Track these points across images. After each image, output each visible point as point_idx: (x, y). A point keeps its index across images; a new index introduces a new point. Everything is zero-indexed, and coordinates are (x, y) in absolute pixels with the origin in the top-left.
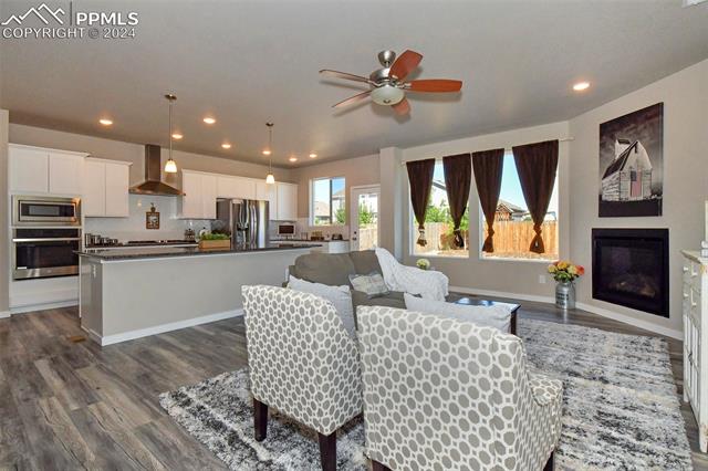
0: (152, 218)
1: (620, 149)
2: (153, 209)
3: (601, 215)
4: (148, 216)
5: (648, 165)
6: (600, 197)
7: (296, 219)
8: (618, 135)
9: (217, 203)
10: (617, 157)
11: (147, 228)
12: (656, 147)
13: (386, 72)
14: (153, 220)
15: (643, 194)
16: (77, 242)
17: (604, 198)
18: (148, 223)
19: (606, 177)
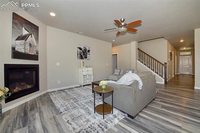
1: (26, 32)
5: (35, 44)
6: (13, 48)
8: (24, 26)
10: (24, 34)
17: (16, 50)
19: (17, 39)
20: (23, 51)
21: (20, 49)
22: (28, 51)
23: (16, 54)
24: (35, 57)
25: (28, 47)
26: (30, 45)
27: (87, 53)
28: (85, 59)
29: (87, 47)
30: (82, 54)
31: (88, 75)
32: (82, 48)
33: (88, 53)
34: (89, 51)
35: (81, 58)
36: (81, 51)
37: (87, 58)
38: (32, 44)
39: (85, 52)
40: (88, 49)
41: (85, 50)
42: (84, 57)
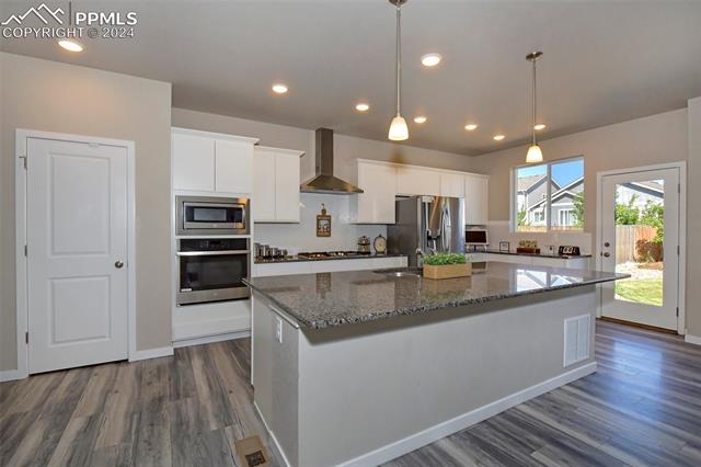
0: (323, 223)
2: (324, 211)
4: (318, 220)
7: (487, 223)
9: (397, 202)
11: (318, 236)
14: (324, 226)
16: (245, 255)
18: (318, 228)
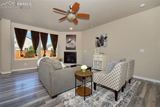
1: (70, 40)
3: (66, 49)
5: (74, 43)
6: (66, 46)
8: (69, 37)
10: (69, 41)
12: (75, 40)
13: (71, 11)
15: (73, 47)
17: (67, 47)
19: (67, 43)
20: (69, 47)
21: (68, 46)
22: (71, 47)
23: (67, 48)
24: (74, 49)
25: (71, 45)
26: (72, 44)
27: (103, 41)
28: (101, 46)
29: (104, 34)
30: (99, 42)
31: (98, 62)
32: (99, 37)
33: (105, 40)
34: (106, 38)
35: (98, 46)
36: (98, 40)
37: (104, 46)
38: (73, 43)
39: (102, 40)
40: (105, 36)
41: (102, 38)
42: (100, 45)
